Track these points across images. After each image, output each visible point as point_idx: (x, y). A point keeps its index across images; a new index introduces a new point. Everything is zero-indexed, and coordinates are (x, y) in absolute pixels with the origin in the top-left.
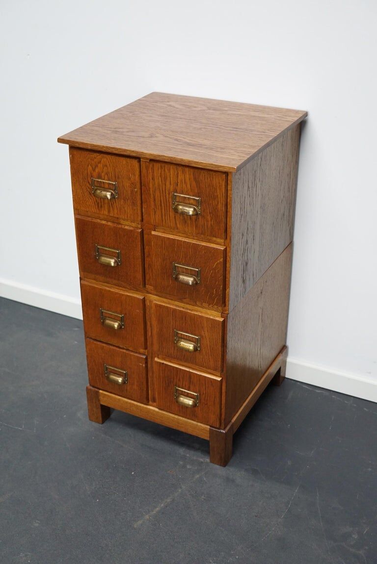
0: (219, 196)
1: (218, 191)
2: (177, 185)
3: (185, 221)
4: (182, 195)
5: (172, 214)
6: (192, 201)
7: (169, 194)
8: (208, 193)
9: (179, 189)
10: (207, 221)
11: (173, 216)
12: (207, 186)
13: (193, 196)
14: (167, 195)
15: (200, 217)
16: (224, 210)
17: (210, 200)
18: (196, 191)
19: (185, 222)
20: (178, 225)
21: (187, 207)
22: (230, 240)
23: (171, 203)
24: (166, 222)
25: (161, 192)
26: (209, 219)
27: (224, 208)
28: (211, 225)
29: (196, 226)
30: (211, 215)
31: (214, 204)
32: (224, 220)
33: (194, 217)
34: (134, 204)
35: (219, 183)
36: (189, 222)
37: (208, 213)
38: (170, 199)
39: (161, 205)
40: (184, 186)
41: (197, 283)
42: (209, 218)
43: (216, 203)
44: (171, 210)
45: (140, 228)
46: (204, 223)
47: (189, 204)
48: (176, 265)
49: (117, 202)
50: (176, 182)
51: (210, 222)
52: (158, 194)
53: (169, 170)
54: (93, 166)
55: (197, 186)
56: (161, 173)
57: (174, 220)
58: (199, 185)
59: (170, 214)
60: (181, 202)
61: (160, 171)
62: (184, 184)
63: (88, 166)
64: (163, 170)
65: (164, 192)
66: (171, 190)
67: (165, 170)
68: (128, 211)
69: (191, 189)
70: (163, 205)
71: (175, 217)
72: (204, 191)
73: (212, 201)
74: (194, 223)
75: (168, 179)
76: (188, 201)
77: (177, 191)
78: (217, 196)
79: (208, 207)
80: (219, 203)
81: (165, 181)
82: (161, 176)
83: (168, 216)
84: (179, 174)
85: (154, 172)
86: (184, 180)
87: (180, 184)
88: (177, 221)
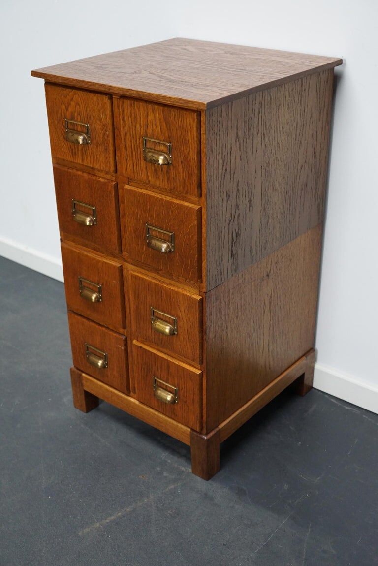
0: (190, 141)
1: (189, 135)
2: (148, 127)
4: (152, 140)
5: (143, 163)
6: (162, 148)
7: (140, 139)
8: (179, 137)
9: (149, 132)
10: (179, 173)
11: (145, 167)
12: (177, 128)
13: (164, 141)
14: (138, 140)
15: (172, 168)
16: (196, 159)
18: (167, 136)
19: (157, 174)
20: (150, 178)
21: (157, 154)
22: (205, 197)
23: (142, 150)
24: (137, 173)
25: (132, 136)
26: (181, 172)
27: (196, 156)
28: (183, 179)
29: (168, 179)
30: (183, 165)
31: (185, 151)
33: (165, 167)
34: (106, 150)
35: (190, 124)
36: (160, 173)
37: (180, 163)
38: (141, 145)
40: (154, 128)
41: (170, 251)
42: (181, 169)
43: (188, 150)
44: (141, 158)
45: (114, 181)
46: (176, 176)
47: (160, 151)
49: (90, 149)
50: (146, 123)
51: (181, 174)
52: (128, 138)
53: (139, 108)
54: (67, 105)
55: (167, 129)
56: (131, 113)
57: (145, 171)
58: (170, 127)
59: (142, 163)
60: (151, 149)
61: (129, 109)
62: (154, 125)
63: (61, 104)
64: (133, 108)
65: (135, 136)
66: (141, 134)
67: (134, 109)
68: (101, 159)
69: (162, 132)
70: (134, 153)
71: (146, 167)
72: (174, 135)
73: (183, 148)
74: (166, 176)
75: (138, 119)
76: (159, 147)
77: (147, 134)
78: (189, 141)
79: (179, 155)
80: (191, 150)
81: (135, 122)
82: (131, 116)
83: (140, 166)
84: (149, 113)
85: (124, 111)
86: (154, 120)
87: (151, 125)
88: (148, 172)
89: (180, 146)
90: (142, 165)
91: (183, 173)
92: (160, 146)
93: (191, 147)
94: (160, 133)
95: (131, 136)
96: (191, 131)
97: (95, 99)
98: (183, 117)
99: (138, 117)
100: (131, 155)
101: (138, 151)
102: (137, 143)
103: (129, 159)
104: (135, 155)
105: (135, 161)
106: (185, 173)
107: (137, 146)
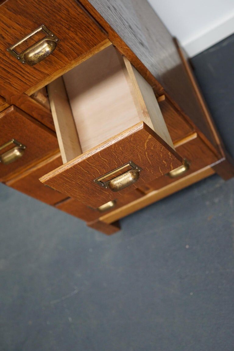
2: (3, 38)
3: (50, 62)
4: (20, 43)
5: (28, 69)
6: (37, 37)
8: (46, 12)
9: (8, 39)
10: (73, 39)
11: (32, 69)
12: (38, 6)
13: (33, 31)
14: (4, 58)
15: (62, 43)
16: (81, 11)
17: (55, 16)
18: (31, 23)
20: (46, 72)
21: (37, 48)
22: (112, 30)
23: (17, 61)
24: (30, 81)
26: (74, 36)
27: (79, 9)
28: (81, 39)
29: (66, 54)
30: (72, 29)
31: (64, 16)
32: (90, 20)
33: (56, 50)
37: (67, 31)
38: (11, 58)
39: (8, 72)
40: (11, 31)
41: (138, 173)
42: (72, 35)
43: (65, 12)
44: (23, 67)
45: (10, 107)
46: (72, 44)
47: (37, 43)
48: (99, 180)
51: (77, 38)
55: (26, 17)
57: (36, 72)
58: (27, 13)
59: (26, 69)
60: (27, 50)
62: (8, 29)
66: (2, 49)
69: (23, 27)
70: (10, 71)
71: (34, 68)
72: (39, 15)
73: (59, 15)
74: (61, 54)
76: (32, 41)
77: (9, 44)
79: (60, 25)
80: (70, 9)
83: (26, 73)
86: (4, 25)
87: (5, 33)
88: (40, 69)
89: (54, 18)
90: (28, 71)
91: (77, 35)
92: (32, 39)
93: (67, 7)
94: (23, 29)
100: (9, 75)
101: (12, 65)
102: (6, 61)
103: (10, 80)
104: (13, 70)
105: (18, 75)
106: (80, 33)
107: (8, 62)
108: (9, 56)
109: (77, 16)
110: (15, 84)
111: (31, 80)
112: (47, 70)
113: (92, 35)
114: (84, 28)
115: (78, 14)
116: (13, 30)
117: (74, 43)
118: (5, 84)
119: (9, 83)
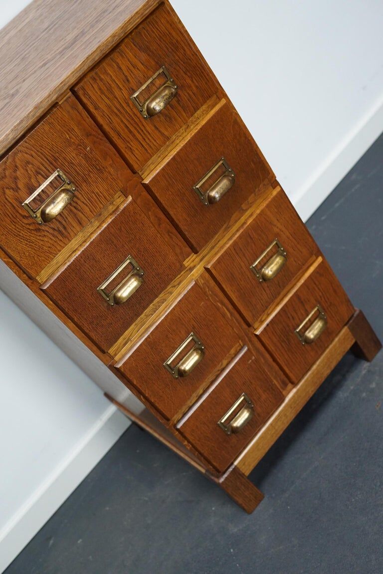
1: (174, 34)
2: (128, 81)
3: (169, 118)
4: (143, 88)
5: (150, 127)
6: (158, 82)
7: (129, 105)
8: (166, 50)
9: (132, 83)
10: (190, 87)
12: (159, 43)
13: (154, 73)
14: (128, 109)
17: (174, 56)
18: (153, 62)
23: (139, 115)
25: (119, 113)
28: (197, 87)
29: (184, 108)
30: (188, 74)
31: (181, 56)
33: (174, 99)
35: (168, 22)
36: (173, 113)
37: (184, 75)
38: (134, 110)
39: (130, 132)
40: (135, 72)
42: (189, 81)
44: (145, 123)
46: (189, 94)
47: (158, 89)
50: (124, 78)
51: (193, 86)
52: (115, 120)
53: (106, 73)
54: (13, 185)
55: (149, 56)
56: (100, 89)
57: (157, 132)
58: (150, 50)
59: (147, 127)
60: (148, 99)
61: (95, 86)
62: (133, 70)
63: (4, 193)
64: (98, 81)
65: (122, 110)
66: (127, 96)
67: (101, 80)
68: (101, 189)
69: (146, 67)
70: (132, 129)
72: (160, 53)
73: (177, 55)
75: (113, 86)
76: (154, 87)
77: (132, 89)
78: (177, 41)
79: (178, 68)
81: (112, 93)
82: (102, 93)
83: (147, 134)
84: (120, 62)
85: (90, 97)
86: (130, 65)
87: (130, 74)
88: (161, 129)
89: (173, 58)
90: (150, 130)
91: (192, 81)
92: (154, 84)
94: (146, 70)
95: (117, 115)
96: (173, 28)
97: (47, 128)
98: (157, 23)
99: (110, 82)
100: (131, 136)
101: (135, 121)
102: (129, 114)
103: (132, 143)
104: (136, 129)
105: (140, 136)
106: (196, 79)
107: (131, 116)
108: (132, 107)
109: (192, 57)
110: (136, 151)
111: (152, 145)
112: (166, 129)
113: (206, 83)
114: (198, 73)
115: (193, 55)
116: (137, 70)
117: (191, 93)
118: (126, 150)
119: (131, 148)
